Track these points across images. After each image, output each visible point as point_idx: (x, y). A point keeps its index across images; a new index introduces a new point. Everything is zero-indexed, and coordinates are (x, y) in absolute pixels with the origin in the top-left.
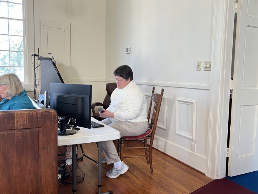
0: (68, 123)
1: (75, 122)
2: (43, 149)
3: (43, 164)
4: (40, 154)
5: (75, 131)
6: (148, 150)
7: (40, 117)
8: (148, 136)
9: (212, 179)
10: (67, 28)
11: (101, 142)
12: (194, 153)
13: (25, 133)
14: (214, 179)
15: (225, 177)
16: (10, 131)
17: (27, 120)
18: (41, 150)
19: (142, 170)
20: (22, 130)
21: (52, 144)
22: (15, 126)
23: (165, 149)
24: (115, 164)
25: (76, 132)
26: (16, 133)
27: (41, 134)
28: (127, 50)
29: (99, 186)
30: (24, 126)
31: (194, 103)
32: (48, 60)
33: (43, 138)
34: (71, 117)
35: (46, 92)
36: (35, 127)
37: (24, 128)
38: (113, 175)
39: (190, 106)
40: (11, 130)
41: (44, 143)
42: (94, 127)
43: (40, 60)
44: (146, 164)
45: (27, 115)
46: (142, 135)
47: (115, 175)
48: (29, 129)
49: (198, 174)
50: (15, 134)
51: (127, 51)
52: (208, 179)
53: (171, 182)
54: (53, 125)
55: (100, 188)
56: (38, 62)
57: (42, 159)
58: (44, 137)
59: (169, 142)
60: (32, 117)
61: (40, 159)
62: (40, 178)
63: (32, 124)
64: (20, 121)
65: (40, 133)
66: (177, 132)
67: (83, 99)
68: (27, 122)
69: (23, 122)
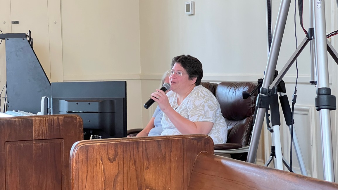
3: (66, 188)
7: (62, 125)
16: (26, 143)
17: (47, 129)
18: (64, 168)
20: (41, 141)
22: (33, 135)
26: (34, 144)
33: (67, 153)
36: (56, 137)
37: (43, 138)
40: (28, 141)
41: (68, 160)
45: (47, 122)
50: (32, 146)
54: (78, 136)
57: (65, 181)
60: (52, 124)
63: (53, 133)
65: (62, 146)
68: (47, 131)
69: (42, 131)
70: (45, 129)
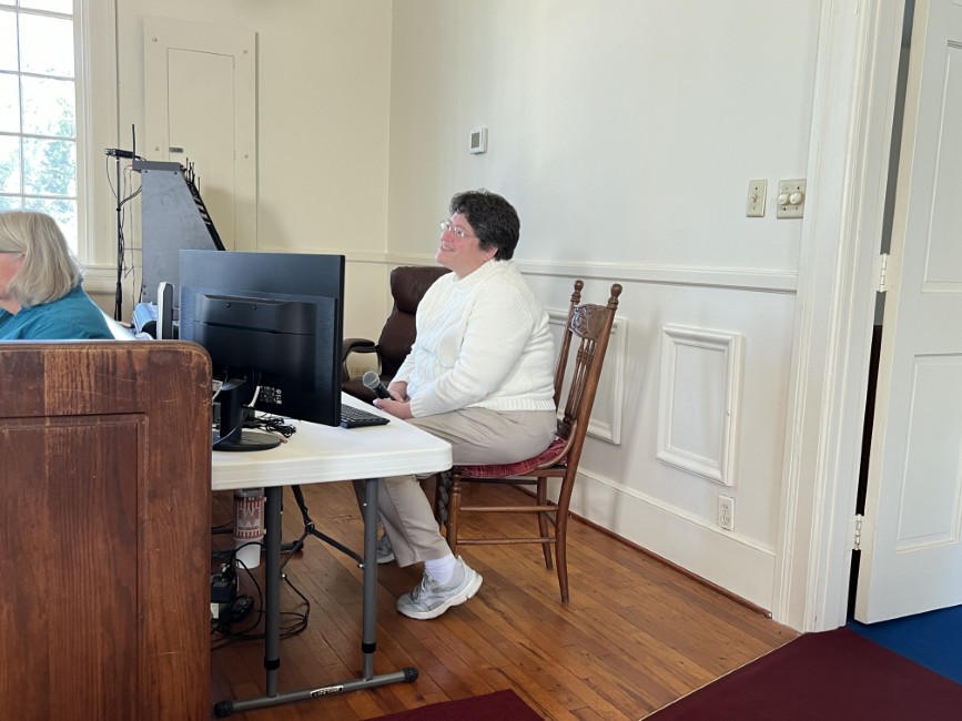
0: (252, 405)
1: (279, 402)
2: (153, 496)
3: (152, 557)
4: (140, 515)
5: (276, 437)
6: (554, 519)
7: (140, 373)
8: (555, 466)
9: (796, 632)
10: (246, 52)
11: (376, 479)
12: (725, 533)
13: (85, 431)
14: (803, 632)
15: (844, 624)
16: (24, 424)
17: (93, 384)
18: (146, 500)
19: (527, 591)
20: (72, 419)
21: (191, 480)
22: (43, 402)
23: (614, 519)
24: (430, 565)
25: (282, 441)
26: (47, 430)
27: (147, 440)
28: (475, 139)
29: (368, 649)
30: (80, 405)
31: (732, 344)
32: (171, 173)
33: (156, 456)
34: (263, 384)
35: (162, 286)
36: (121, 409)
37: (79, 412)
38: (422, 609)
39: (718, 353)
40: (26, 420)
41: (159, 476)
42: (350, 426)
43: (140, 171)
44: (540, 570)
45: (92, 363)
46: (531, 461)
47: (430, 609)
48: (99, 418)
49: (740, 611)
50: (42, 434)
51: (475, 143)
52: (782, 630)
53: (640, 640)
54: (193, 407)
55: (369, 656)
56: (133, 180)
57: (149, 538)
58: (159, 451)
59: (628, 490)
60: (111, 370)
61: (143, 536)
62: (143, 609)
63: (111, 397)
64: (65, 383)
65: (143, 435)
66: (662, 454)
67: (309, 310)
68: (93, 388)
69: (76, 388)
70: (86, 384)
